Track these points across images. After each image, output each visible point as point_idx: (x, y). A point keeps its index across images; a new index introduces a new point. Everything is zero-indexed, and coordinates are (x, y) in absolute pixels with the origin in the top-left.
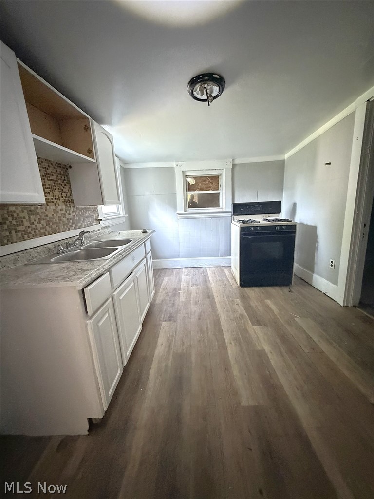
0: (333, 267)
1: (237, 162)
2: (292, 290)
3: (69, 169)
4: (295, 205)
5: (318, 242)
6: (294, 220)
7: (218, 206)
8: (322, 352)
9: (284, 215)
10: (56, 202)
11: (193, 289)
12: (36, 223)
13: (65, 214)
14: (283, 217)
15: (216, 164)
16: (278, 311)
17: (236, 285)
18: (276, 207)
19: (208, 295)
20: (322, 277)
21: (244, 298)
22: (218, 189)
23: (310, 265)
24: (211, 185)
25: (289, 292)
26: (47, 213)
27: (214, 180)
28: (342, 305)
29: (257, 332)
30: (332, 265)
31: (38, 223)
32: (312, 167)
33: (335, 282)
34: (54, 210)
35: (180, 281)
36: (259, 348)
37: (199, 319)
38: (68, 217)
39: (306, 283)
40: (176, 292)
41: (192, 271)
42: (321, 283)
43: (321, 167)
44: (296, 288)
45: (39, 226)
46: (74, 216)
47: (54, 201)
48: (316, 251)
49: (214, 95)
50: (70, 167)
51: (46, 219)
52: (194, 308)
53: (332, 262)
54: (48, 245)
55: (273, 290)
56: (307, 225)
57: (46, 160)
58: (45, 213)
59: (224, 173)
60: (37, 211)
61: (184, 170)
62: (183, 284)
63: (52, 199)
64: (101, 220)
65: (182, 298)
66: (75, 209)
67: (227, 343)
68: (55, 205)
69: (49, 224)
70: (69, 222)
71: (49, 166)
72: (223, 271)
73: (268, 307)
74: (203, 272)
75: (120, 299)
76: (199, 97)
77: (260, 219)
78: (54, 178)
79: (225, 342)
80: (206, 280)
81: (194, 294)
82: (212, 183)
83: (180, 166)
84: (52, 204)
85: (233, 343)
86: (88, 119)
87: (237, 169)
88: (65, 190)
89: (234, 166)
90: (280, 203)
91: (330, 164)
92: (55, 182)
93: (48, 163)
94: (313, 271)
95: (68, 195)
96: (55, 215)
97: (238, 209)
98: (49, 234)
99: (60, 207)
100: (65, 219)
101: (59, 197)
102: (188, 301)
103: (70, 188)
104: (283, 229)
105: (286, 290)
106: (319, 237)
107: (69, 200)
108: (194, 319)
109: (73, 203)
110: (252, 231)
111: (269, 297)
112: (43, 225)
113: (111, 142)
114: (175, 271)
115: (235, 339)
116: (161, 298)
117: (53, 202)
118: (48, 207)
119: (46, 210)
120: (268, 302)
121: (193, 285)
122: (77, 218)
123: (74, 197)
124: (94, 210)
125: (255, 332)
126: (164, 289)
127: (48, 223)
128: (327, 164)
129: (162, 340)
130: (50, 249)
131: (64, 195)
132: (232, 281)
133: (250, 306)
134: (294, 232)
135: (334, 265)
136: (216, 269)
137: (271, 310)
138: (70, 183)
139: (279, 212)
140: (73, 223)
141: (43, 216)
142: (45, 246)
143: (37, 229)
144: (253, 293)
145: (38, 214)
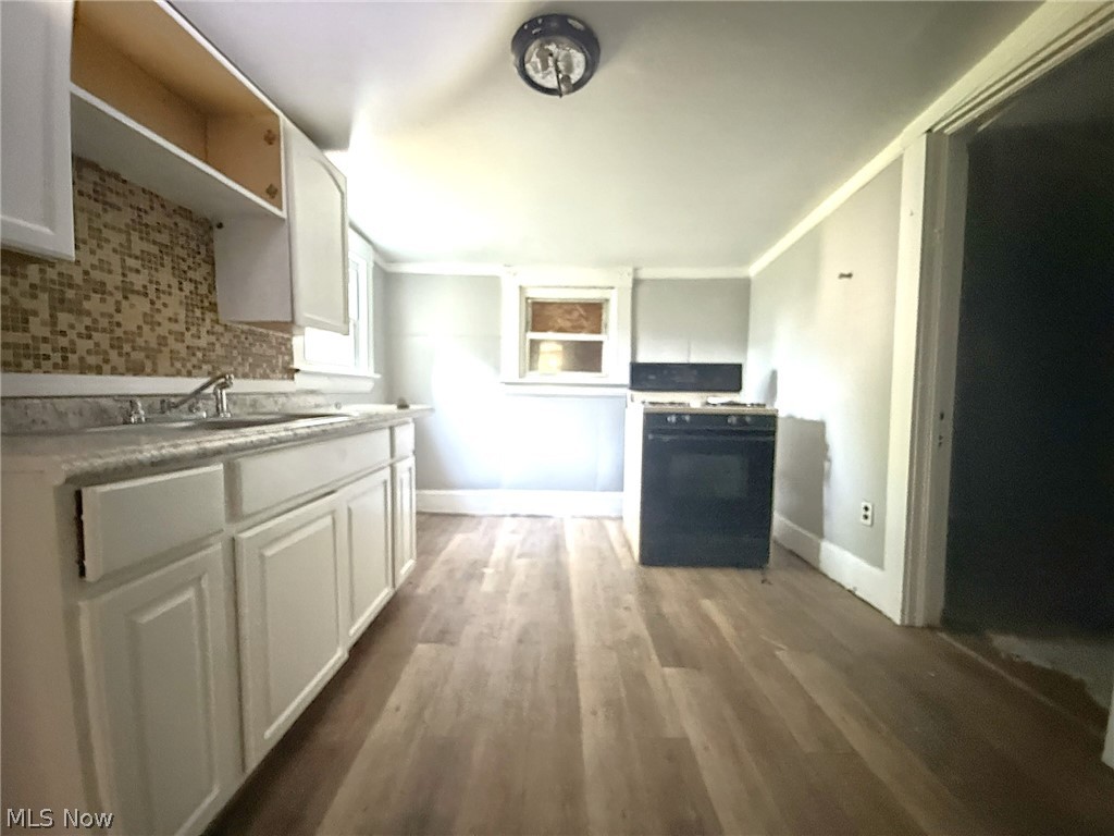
0: (869, 522)
1: (645, 274)
2: (769, 578)
3: (216, 229)
4: (774, 375)
5: (829, 460)
6: (772, 405)
7: (598, 369)
8: (853, 754)
9: (750, 395)
10: (158, 298)
11: (521, 565)
12: (72, 334)
13: (183, 334)
14: (748, 401)
15: (597, 277)
16: (732, 630)
17: (630, 560)
18: (729, 377)
19: (557, 581)
20: (845, 548)
21: (647, 591)
22: (598, 331)
23: (812, 516)
24: (585, 323)
25: (763, 582)
26: (118, 318)
27: (592, 313)
28: (898, 622)
29: (671, 685)
30: (866, 517)
31: (80, 335)
32: (811, 285)
33: (877, 561)
34: (145, 314)
35: (491, 545)
36: (671, 732)
37: (520, 641)
38: (189, 340)
39: (805, 563)
40: (474, 572)
41: (528, 522)
42: (842, 562)
43: (830, 285)
44: (779, 573)
45: (84, 345)
46: (213, 344)
47: (152, 294)
48: (825, 483)
49: (575, 77)
50: (220, 226)
51: (112, 331)
52: (513, 615)
53: (866, 509)
54: (100, 400)
55: (722, 578)
56: (803, 422)
57: (144, 191)
58: (111, 316)
59: (613, 296)
60: (86, 305)
61: (524, 285)
62: (498, 553)
63: (145, 287)
64: (297, 370)
65: (488, 586)
66: (219, 329)
67: (583, 711)
68: (152, 303)
69: (121, 347)
70: (194, 355)
71: (152, 208)
72: (602, 527)
73: (706, 619)
74: (555, 527)
75: (262, 557)
76: (538, 78)
77: (694, 401)
78: (164, 238)
79: (578, 708)
80: (557, 547)
81: (519, 578)
82: (587, 319)
83: (515, 274)
84: (142, 298)
85: (600, 713)
86: (277, 116)
87: (642, 290)
88: (197, 275)
89: (636, 283)
90: (739, 368)
91: (850, 276)
92: (164, 249)
93: (151, 200)
94: (821, 535)
95: (203, 290)
96: (146, 328)
97: (645, 376)
98: (114, 371)
99: (168, 312)
100: (181, 347)
101: (169, 286)
102: (500, 593)
103: (213, 274)
104: (745, 424)
105: (753, 576)
106: (831, 447)
107: (202, 301)
108: (506, 640)
109: (216, 311)
110: (671, 424)
111: (711, 591)
112: (97, 345)
113: (339, 187)
114: (485, 522)
115: (608, 704)
116: (434, 583)
117: (146, 295)
118: (125, 303)
119: (118, 311)
120: (708, 606)
121: (520, 556)
122: (219, 351)
123: (220, 296)
124: (281, 344)
125: (665, 683)
126: (447, 562)
127: (116, 344)
128: (842, 276)
129: (400, 698)
130: (104, 411)
131: (188, 286)
132: (621, 551)
133: (660, 615)
134: (773, 433)
135: (873, 515)
136: (588, 522)
137: (714, 626)
138: (213, 264)
139: (738, 388)
140: (205, 361)
141: (104, 323)
142: (89, 400)
143: (74, 352)
144: (671, 581)
145: (89, 314)
